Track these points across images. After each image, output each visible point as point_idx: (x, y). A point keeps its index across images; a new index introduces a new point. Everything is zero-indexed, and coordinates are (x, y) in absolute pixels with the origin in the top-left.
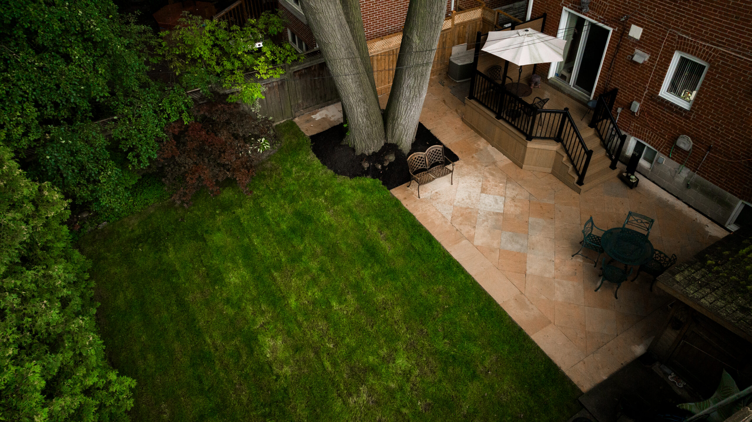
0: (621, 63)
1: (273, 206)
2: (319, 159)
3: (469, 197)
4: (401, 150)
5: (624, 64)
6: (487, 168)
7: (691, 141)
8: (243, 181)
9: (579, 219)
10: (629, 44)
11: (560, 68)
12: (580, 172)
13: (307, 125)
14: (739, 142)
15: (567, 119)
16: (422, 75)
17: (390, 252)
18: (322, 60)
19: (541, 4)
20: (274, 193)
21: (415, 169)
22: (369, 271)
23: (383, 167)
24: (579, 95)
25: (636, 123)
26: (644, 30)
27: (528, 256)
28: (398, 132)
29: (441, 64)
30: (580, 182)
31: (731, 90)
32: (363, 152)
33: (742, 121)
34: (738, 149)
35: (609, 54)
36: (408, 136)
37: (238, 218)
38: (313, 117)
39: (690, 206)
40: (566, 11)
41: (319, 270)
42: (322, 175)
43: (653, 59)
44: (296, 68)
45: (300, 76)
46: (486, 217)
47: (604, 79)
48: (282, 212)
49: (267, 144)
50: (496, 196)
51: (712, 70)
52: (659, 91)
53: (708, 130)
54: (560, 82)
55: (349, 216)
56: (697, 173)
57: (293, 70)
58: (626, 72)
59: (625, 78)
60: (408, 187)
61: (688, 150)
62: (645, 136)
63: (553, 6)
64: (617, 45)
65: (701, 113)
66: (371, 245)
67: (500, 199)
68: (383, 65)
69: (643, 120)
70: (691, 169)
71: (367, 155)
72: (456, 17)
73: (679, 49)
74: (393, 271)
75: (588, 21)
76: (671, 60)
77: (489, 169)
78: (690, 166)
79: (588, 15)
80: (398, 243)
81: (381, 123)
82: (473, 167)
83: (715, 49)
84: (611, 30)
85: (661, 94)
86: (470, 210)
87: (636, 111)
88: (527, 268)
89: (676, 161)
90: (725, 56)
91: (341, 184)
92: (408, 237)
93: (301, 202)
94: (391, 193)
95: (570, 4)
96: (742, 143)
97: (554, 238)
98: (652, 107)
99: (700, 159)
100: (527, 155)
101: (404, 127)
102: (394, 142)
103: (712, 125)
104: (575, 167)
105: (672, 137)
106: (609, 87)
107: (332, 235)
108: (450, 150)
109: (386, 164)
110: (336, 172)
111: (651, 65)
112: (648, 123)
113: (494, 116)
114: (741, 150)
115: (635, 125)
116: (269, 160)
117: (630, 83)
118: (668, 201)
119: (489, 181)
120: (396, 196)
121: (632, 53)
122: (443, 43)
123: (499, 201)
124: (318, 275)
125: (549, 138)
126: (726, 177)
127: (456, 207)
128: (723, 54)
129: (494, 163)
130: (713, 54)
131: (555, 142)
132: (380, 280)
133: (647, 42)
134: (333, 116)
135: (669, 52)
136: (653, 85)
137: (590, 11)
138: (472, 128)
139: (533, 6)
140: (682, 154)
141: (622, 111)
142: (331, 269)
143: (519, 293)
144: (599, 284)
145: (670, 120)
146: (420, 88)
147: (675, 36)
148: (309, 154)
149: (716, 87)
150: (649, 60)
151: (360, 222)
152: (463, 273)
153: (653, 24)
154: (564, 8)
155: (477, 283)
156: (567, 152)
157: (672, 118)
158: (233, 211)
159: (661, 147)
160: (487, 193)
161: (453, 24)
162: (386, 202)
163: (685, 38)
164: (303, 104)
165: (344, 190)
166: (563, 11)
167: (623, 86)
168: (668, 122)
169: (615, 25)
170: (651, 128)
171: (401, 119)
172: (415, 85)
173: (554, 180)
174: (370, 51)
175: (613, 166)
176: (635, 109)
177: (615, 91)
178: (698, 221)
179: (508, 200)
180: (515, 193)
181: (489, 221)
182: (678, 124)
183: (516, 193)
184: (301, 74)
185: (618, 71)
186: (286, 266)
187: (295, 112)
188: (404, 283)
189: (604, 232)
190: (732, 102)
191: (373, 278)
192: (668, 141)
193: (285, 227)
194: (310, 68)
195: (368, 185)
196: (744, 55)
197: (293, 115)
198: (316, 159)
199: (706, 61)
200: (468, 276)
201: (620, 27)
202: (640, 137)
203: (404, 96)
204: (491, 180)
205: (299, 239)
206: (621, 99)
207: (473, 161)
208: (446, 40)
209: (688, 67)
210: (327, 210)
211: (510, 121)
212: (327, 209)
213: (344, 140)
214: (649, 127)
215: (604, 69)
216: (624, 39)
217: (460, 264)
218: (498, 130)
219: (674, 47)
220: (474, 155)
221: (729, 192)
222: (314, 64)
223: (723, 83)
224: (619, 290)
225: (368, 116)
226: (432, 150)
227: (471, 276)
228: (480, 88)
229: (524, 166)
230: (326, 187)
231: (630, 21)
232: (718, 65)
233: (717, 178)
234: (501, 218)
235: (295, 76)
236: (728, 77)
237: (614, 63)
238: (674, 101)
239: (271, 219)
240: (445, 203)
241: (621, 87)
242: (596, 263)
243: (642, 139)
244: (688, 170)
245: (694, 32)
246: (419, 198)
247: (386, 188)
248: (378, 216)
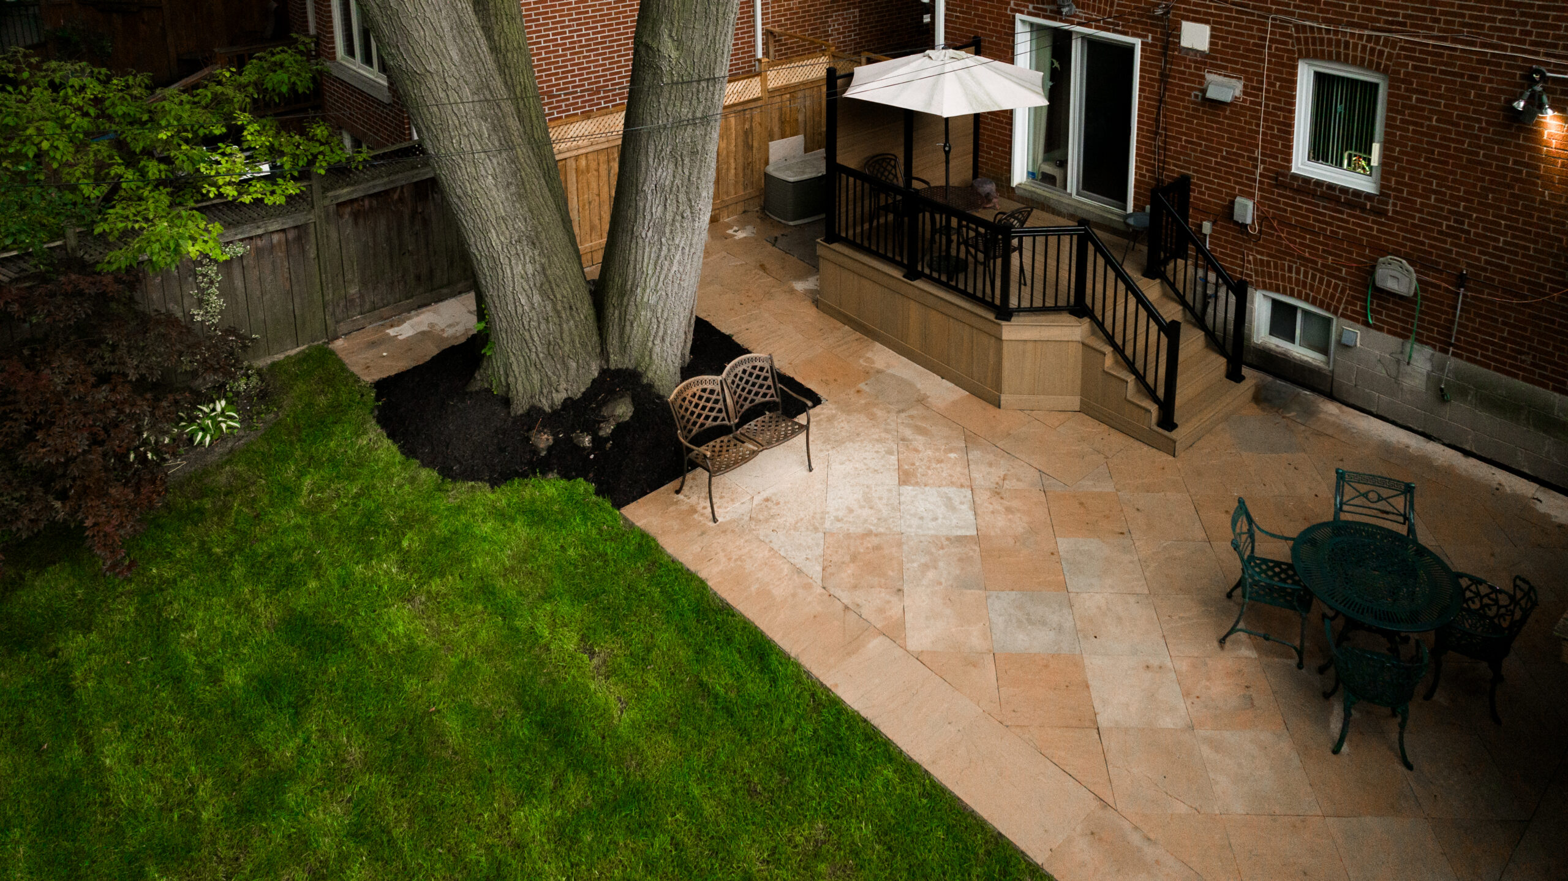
0: (1181, 113)
1: (208, 609)
2: (395, 442)
3: (868, 501)
4: (650, 386)
5: (1188, 115)
6: (903, 415)
7: (1411, 269)
8: (108, 529)
9: (1198, 525)
10: (1186, 66)
11: (1034, 161)
12: (1161, 393)
13: (370, 354)
14: (1528, 249)
15: (1091, 248)
16: (694, 153)
17: (624, 719)
18: (426, 174)
19: (964, 19)
20: (221, 565)
21: (695, 430)
22: (545, 809)
23: (597, 441)
24: (1099, 212)
25: (1258, 252)
26: (1213, 29)
27: (1087, 662)
28: (637, 333)
29: (745, 188)
30: (1167, 421)
31: (1457, 125)
32: (535, 402)
33: (1513, 195)
34: (1532, 266)
35: (1146, 98)
36: (668, 340)
37: (64, 672)
38: (391, 332)
39: (1467, 453)
40: (1023, 22)
41: (349, 835)
42: (400, 486)
43: (1253, 88)
44: (345, 193)
45: (356, 216)
46: (930, 553)
47: (1150, 158)
48: (240, 625)
49: (231, 418)
50: (945, 489)
51: (1399, 88)
52: (1289, 161)
53: (1441, 232)
54: (1043, 191)
55: (480, 607)
56: (1454, 354)
57: (337, 197)
58: (1197, 131)
59: (1200, 145)
60: (678, 492)
61: (1412, 293)
62: (1290, 282)
63: (990, 18)
64: (1161, 74)
65: (1409, 193)
66: (554, 701)
67: (961, 497)
68: (594, 185)
69: (1273, 242)
70: (1434, 347)
71: (547, 409)
72: (771, 74)
73: (1308, 56)
74: (636, 794)
75: (1077, 33)
76: (1295, 82)
77: (912, 417)
78: (1428, 337)
79: (1077, 20)
80: (652, 682)
81: (586, 309)
82: (863, 418)
83: (1386, 39)
84: (1138, 42)
85: (1298, 169)
86: (876, 541)
87: (1249, 221)
88: (1097, 704)
89: (1389, 332)
90: (1414, 51)
91: (460, 509)
92: (684, 654)
93: (313, 584)
94: (626, 519)
95: (1031, 6)
96: (1535, 250)
97: (1146, 592)
98: (1285, 204)
99: (1447, 313)
100: (1006, 364)
101: (654, 311)
102: (627, 363)
103: (1447, 219)
104: (1141, 378)
105: (1358, 269)
106: (1167, 176)
107: (412, 685)
108: (793, 379)
109: (607, 430)
110: (447, 473)
111: (1252, 102)
112: (1287, 247)
113: (897, 274)
114: (1540, 269)
115: (1255, 259)
116: (229, 462)
117: (1216, 156)
118: (1408, 447)
119: (916, 450)
120: (640, 523)
121: (1201, 83)
122: (746, 133)
123: (956, 502)
124: (343, 858)
125: (1056, 309)
126: (1530, 347)
127: (832, 534)
128: (1409, 48)
129: (922, 401)
130: (1386, 50)
131: (1073, 318)
132: (588, 838)
133: (1227, 53)
134: (450, 326)
135: (1283, 65)
136: (1271, 150)
137: (1078, 11)
138: (847, 320)
139: (946, 27)
140: (1397, 311)
141: (1213, 230)
142: (397, 821)
143: (1095, 804)
144: (1336, 726)
145: (1339, 227)
146: (690, 186)
147: (1287, 28)
148: (365, 432)
149: (1422, 126)
150: (1245, 93)
151: (518, 623)
152: (890, 760)
153: (1230, 10)
154: (1018, 16)
155: (943, 790)
156: (1110, 339)
157: (1342, 220)
158: (51, 649)
159: (1339, 301)
160: (917, 484)
161: (764, 89)
162: (609, 548)
163: (1312, 28)
164: (362, 296)
165: (466, 527)
166: (1019, 27)
167: (1199, 165)
168: (1337, 233)
169: (1143, 30)
170: (1300, 257)
171: (644, 290)
172: (678, 181)
173: (1094, 428)
174: (556, 148)
175: (1234, 375)
176: (1245, 216)
177: (1183, 184)
178: (1508, 490)
179: (983, 497)
180: (997, 473)
181: (941, 564)
182: (1362, 234)
183: (1002, 473)
184: (357, 209)
185: (1178, 132)
186: (213, 842)
187: (337, 322)
188: (679, 837)
189: (1291, 543)
190: (1471, 153)
191: (562, 833)
192: (1352, 282)
193: (238, 680)
194: (386, 192)
195: (551, 500)
196: (1455, 40)
197: (331, 328)
198: (387, 442)
199: (1378, 69)
200: (908, 769)
201: (1156, 32)
202: (1278, 286)
203: (648, 217)
204: (921, 448)
205: (285, 719)
206: (1204, 201)
207: (863, 402)
208: (751, 127)
209: (1338, 93)
210: (403, 600)
211: (944, 278)
212: (406, 596)
213: (477, 376)
214: (1292, 255)
215: (1143, 136)
216: (1173, 57)
217: (874, 728)
218: (914, 312)
219: (1293, 52)
220: (862, 386)
221: (1555, 389)
222: (399, 184)
223: (1431, 111)
224: (1407, 737)
225: (547, 288)
226: (741, 369)
227: (918, 766)
228: (851, 215)
229: (1003, 397)
230: (407, 523)
231: (1175, 15)
232: (1407, 74)
233: (1508, 357)
234: (974, 551)
235: (341, 217)
236: (1440, 96)
237: (1165, 116)
238: (1334, 178)
239: (192, 659)
240: (796, 529)
241: (1195, 171)
242: (1300, 653)
243: (1285, 293)
244: (1428, 351)
245: (1327, 12)
246: (715, 520)
247: (608, 505)
248: (579, 596)
